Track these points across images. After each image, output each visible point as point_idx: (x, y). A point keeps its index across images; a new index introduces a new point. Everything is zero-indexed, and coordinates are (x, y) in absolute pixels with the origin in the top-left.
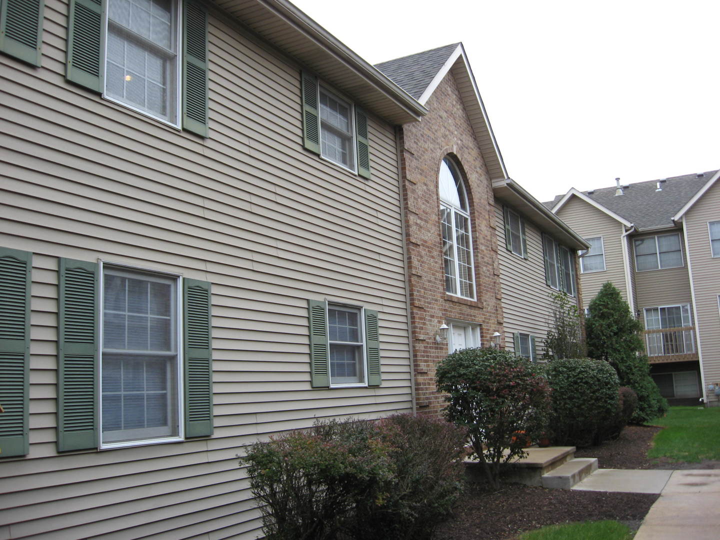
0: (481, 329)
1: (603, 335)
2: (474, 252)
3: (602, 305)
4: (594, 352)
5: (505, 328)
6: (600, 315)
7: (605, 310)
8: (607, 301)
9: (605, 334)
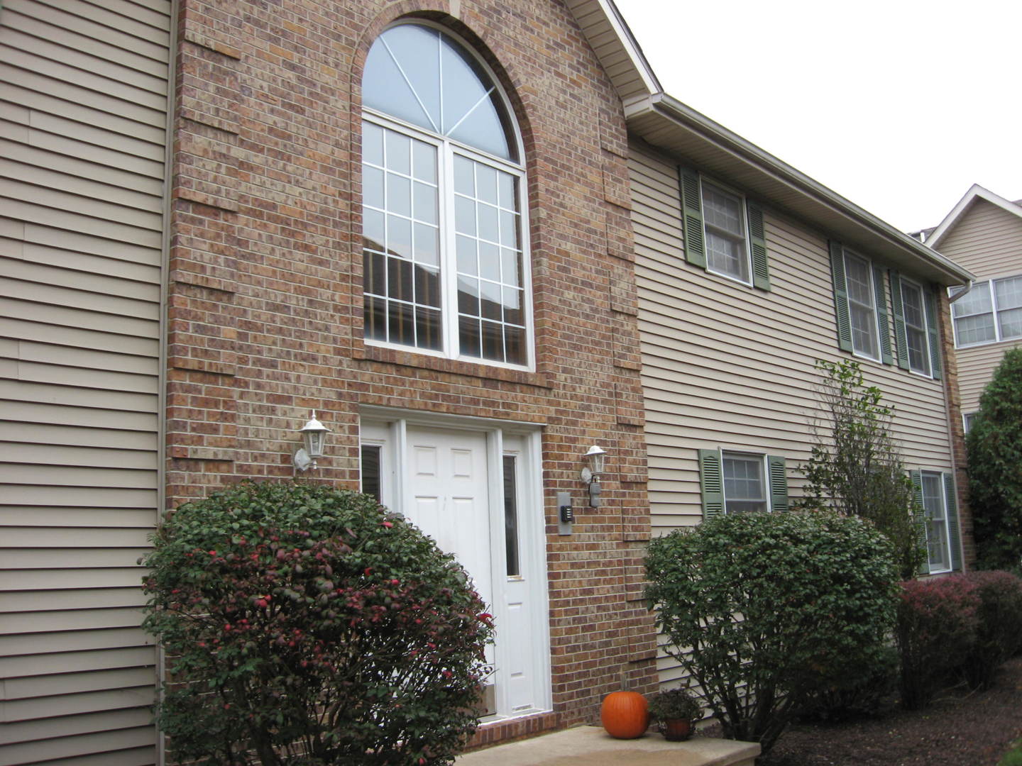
0: (544, 438)
1: (998, 455)
2: (533, 255)
3: (998, 394)
4: (982, 491)
5: (647, 436)
6: (995, 413)
7: (1005, 405)
8: (1010, 386)
9: (1002, 454)
